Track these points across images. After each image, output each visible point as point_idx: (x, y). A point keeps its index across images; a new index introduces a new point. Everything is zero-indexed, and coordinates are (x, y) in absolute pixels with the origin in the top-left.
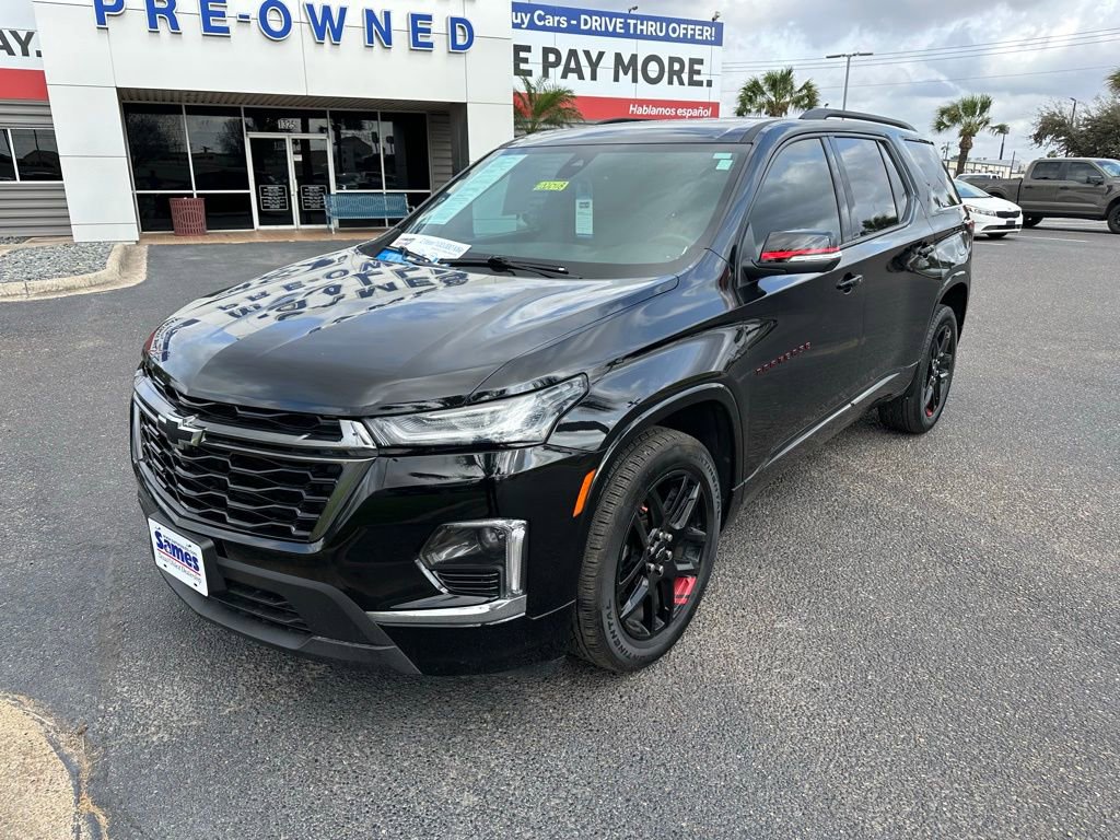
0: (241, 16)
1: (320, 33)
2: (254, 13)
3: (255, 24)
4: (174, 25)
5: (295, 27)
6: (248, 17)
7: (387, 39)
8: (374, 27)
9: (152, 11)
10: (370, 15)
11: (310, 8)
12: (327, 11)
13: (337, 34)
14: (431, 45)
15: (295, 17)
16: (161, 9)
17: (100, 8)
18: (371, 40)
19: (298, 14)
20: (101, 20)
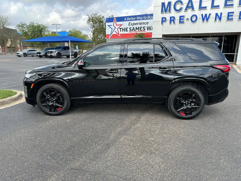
0: (187, 19)
1: (203, 20)
2: (190, 18)
3: (190, 20)
4: (174, 22)
5: (198, 19)
6: (188, 19)
7: (220, 19)
8: (217, 17)
9: (171, 20)
10: (217, 14)
11: (202, 15)
12: (206, 15)
13: (207, 20)
14: (232, 19)
15: (198, 17)
16: (172, 20)
17: (162, 21)
18: (216, 20)
19: (199, 17)
20: (162, 23)
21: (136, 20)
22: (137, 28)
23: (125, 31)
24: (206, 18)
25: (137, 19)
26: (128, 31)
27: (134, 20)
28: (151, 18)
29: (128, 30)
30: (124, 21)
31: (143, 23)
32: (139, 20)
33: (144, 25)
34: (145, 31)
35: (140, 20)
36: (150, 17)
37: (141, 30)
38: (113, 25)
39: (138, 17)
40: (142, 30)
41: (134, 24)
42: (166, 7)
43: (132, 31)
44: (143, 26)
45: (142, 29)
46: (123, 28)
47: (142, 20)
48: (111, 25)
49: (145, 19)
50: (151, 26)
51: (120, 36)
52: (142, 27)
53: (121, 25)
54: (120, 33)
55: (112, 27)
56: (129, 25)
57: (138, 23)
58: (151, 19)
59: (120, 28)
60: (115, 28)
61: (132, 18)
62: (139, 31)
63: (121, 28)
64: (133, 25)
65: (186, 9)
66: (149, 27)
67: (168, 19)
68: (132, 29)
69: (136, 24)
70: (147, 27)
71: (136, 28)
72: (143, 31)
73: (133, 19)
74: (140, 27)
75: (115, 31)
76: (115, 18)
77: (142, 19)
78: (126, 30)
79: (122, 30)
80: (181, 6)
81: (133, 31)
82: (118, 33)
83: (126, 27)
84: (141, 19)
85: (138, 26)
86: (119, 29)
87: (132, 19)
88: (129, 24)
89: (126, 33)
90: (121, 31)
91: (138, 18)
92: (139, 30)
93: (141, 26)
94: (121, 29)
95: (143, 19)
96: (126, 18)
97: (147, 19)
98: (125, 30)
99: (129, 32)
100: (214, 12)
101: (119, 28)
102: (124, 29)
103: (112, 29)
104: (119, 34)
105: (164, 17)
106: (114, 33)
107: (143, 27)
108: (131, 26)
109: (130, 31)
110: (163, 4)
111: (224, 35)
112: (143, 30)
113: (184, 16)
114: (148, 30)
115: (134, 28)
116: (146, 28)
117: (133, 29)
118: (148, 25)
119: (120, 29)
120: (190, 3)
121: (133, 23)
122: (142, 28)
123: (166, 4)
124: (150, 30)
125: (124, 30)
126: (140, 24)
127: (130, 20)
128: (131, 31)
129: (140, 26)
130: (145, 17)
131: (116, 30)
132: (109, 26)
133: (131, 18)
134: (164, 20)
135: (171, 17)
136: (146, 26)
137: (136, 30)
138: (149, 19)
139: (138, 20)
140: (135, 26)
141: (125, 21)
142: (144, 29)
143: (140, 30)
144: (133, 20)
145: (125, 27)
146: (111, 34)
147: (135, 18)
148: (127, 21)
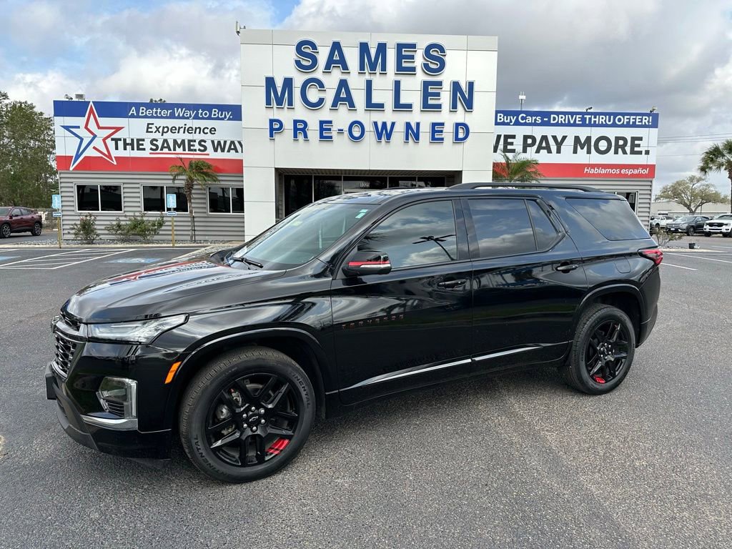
0: (339, 130)
1: (379, 136)
2: (346, 129)
3: (346, 133)
4: (306, 136)
5: (366, 134)
6: (342, 130)
7: (417, 137)
8: (410, 131)
9: (296, 129)
10: (408, 125)
11: (376, 124)
12: (384, 124)
13: (389, 136)
14: (442, 139)
15: (367, 129)
16: (300, 128)
17: (272, 129)
18: (407, 139)
19: (369, 127)
20: (271, 135)
21: (172, 116)
22: (179, 143)
23: (133, 149)
24: (384, 132)
25: (177, 115)
26: (144, 149)
27: (167, 118)
28: (223, 116)
29: (147, 145)
30: (126, 116)
31: (198, 130)
32: (183, 118)
33: (202, 136)
34: (208, 155)
35: (188, 118)
36: (218, 113)
37: (192, 150)
38: (86, 127)
39: (180, 110)
40: (195, 150)
41: (166, 130)
42: (279, 90)
43: (162, 150)
44: (198, 137)
45: (197, 147)
46: (125, 140)
47: (194, 118)
48: (78, 127)
49: (203, 118)
50: (226, 139)
51: (115, 163)
52: (195, 141)
53: (118, 129)
54: (114, 153)
55: (82, 132)
56: (147, 132)
57: (179, 128)
58: (222, 119)
59: (114, 136)
60: (95, 136)
61: (159, 110)
62: (187, 152)
63: (120, 140)
64: (163, 132)
65: (335, 104)
66: (219, 143)
67: (288, 126)
68: (160, 144)
69: (173, 130)
70: (213, 142)
71: (175, 141)
72: (198, 152)
73: (160, 113)
74: (190, 141)
75: (94, 148)
76: (91, 103)
77: (193, 116)
78: (138, 144)
79: (121, 144)
80: (322, 95)
81: (166, 150)
82: (106, 153)
83: (139, 138)
84: (190, 116)
85: (180, 137)
86: (108, 141)
87: (156, 113)
88: (148, 128)
89: (136, 154)
90: (117, 148)
91: (178, 112)
92: (184, 150)
93: (192, 139)
94: (116, 140)
95: (196, 117)
96: (134, 108)
97: (209, 118)
98: (132, 144)
99: (151, 153)
100: (401, 119)
101: (110, 139)
102: (128, 141)
103: (82, 140)
104: (109, 156)
105: (276, 118)
106: (90, 152)
107: (197, 141)
108: (157, 136)
109: (151, 149)
110: (270, 82)
111: (417, 176)
112: (199, 150)
113: (330, 122)
114: (216, 150)
115: (165, 141)
116: (209, 145)
117: (163, 144)
118: (216, 138)
119: (112, 140)
120: (343, 90)
121: (164, 128)
122: (196, 144)
123: (279, 84)
124: (223, 150)
125: (128, 144)
126: (189, 130)
127: (152, 117)
128: (159, 151)
129: (187, 137)
130: (203, 111)
131: (98, 143)
132: (67, 128)
133: (154, 110)
134: (275, 128)
135: (296, 122)
136: (209, 137)
137: (175, 150)
138: (218, 119)
139: (179, 117)
140: (170, 137)
141: (133, 116)
142: (202, 148)
143: (190, 150)
144: (162, 117)
145: (135, 137)
146: (78, 156)
147: (169, 111)
148: (138, 117)
